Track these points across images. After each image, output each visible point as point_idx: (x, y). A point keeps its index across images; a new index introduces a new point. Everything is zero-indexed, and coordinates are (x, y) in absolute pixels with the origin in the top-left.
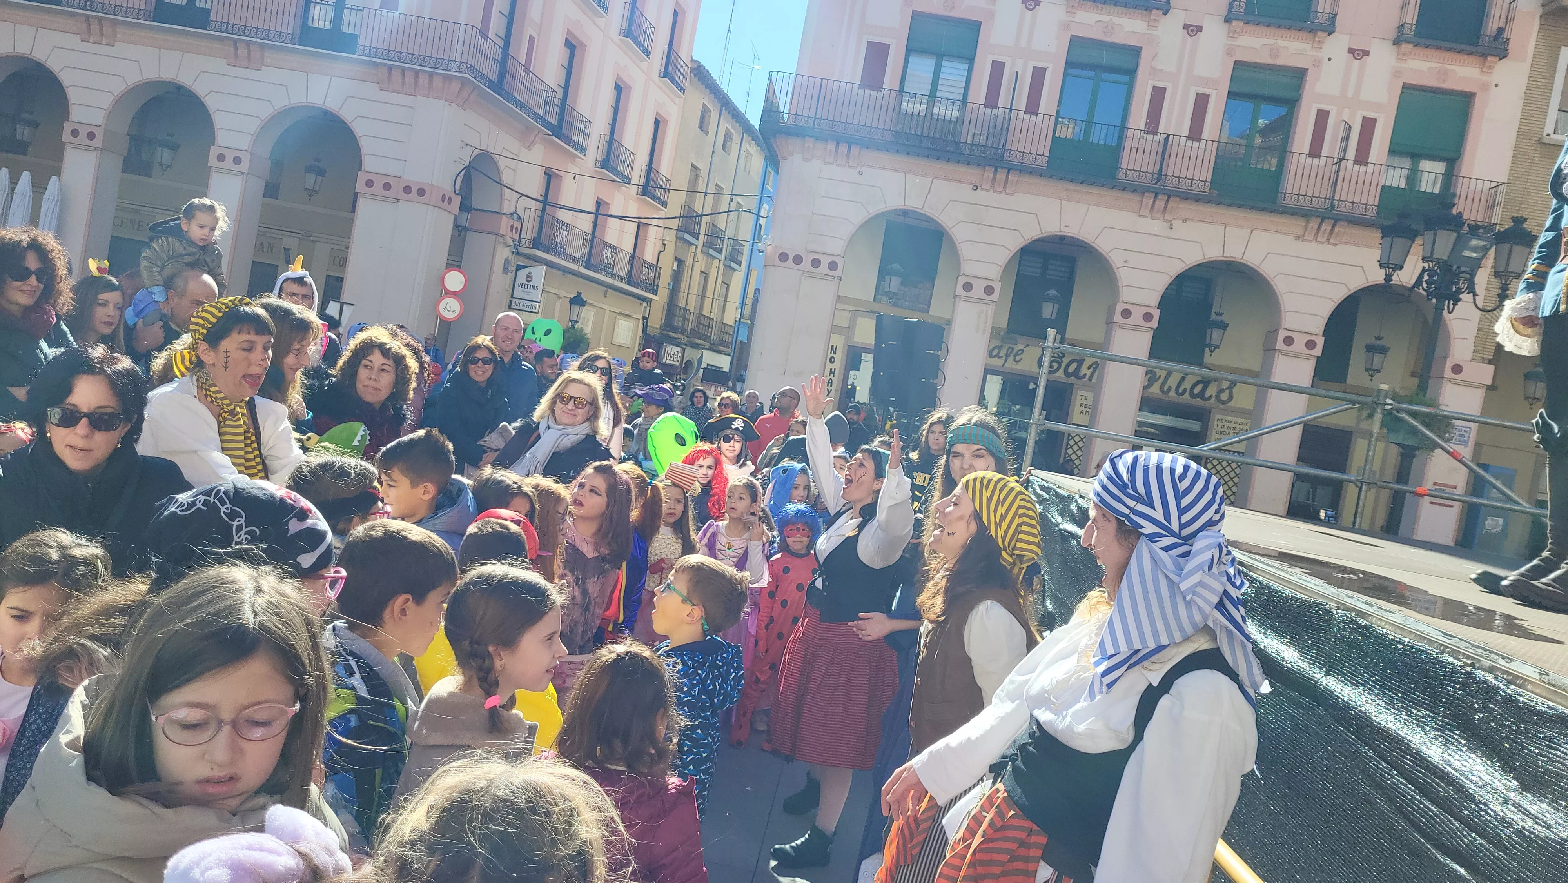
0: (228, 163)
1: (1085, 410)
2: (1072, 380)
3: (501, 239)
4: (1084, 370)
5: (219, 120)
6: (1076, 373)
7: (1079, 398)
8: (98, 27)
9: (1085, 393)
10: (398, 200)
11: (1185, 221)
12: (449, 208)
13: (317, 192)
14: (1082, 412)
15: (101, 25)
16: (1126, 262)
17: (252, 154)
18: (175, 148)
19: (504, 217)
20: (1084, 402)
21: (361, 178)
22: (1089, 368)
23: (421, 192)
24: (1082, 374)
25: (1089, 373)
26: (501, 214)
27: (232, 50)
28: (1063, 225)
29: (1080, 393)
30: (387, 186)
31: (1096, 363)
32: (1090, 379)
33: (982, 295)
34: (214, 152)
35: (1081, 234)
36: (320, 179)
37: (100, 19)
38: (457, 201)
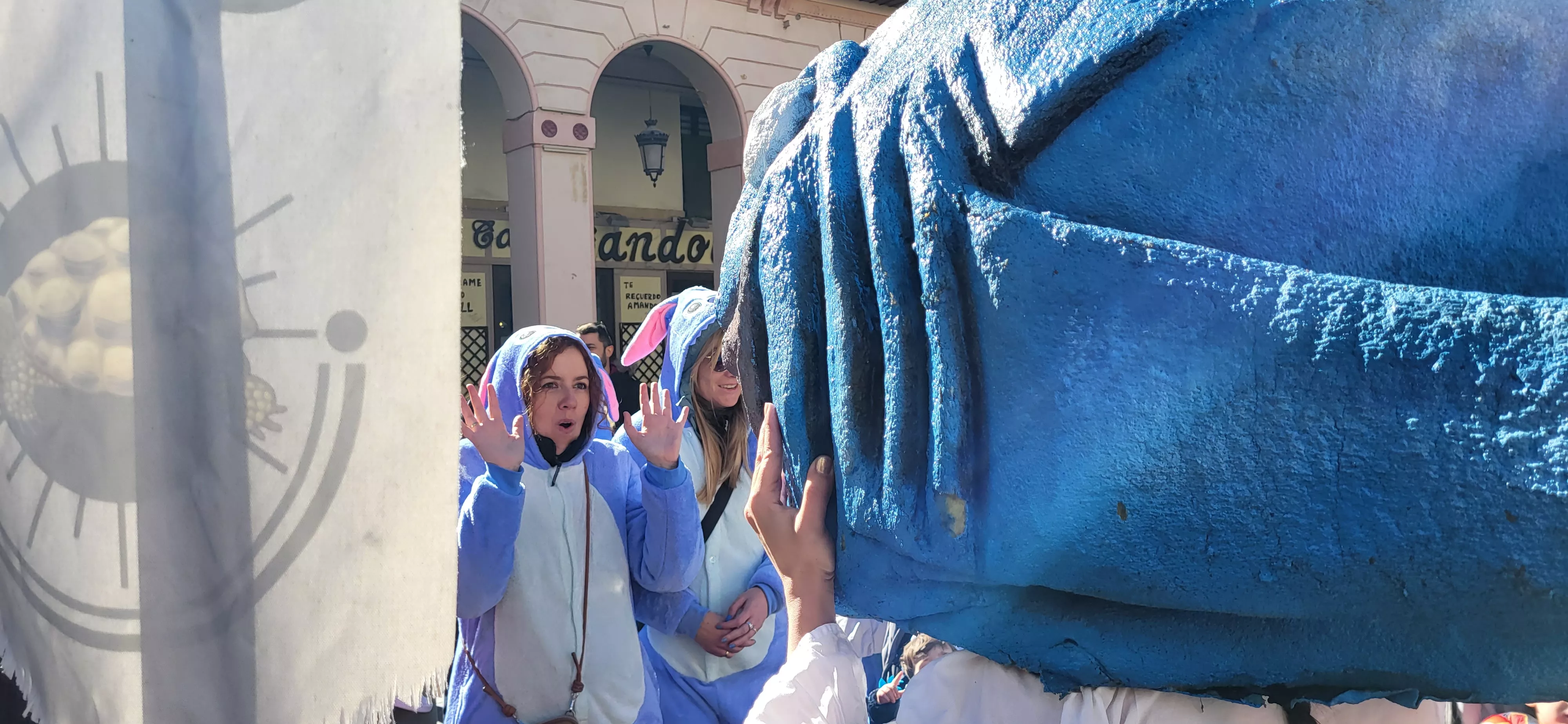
1: (633, 301)
2: (611, 263)
4: (623, 248)
6: (614, 254)
7: (623, 286)
9: (628, 279)
11: (798, 17)
14: (630, 306)
16: (743, 77)
20: (630, 291)
22: (628, 243)
24: (621, 253)
25: (629, 250)
28: (660, 25)
29: (623, 279)
31: (635, 235)
32: (632, 258)
33: (572, 140)
35: (684, 38)
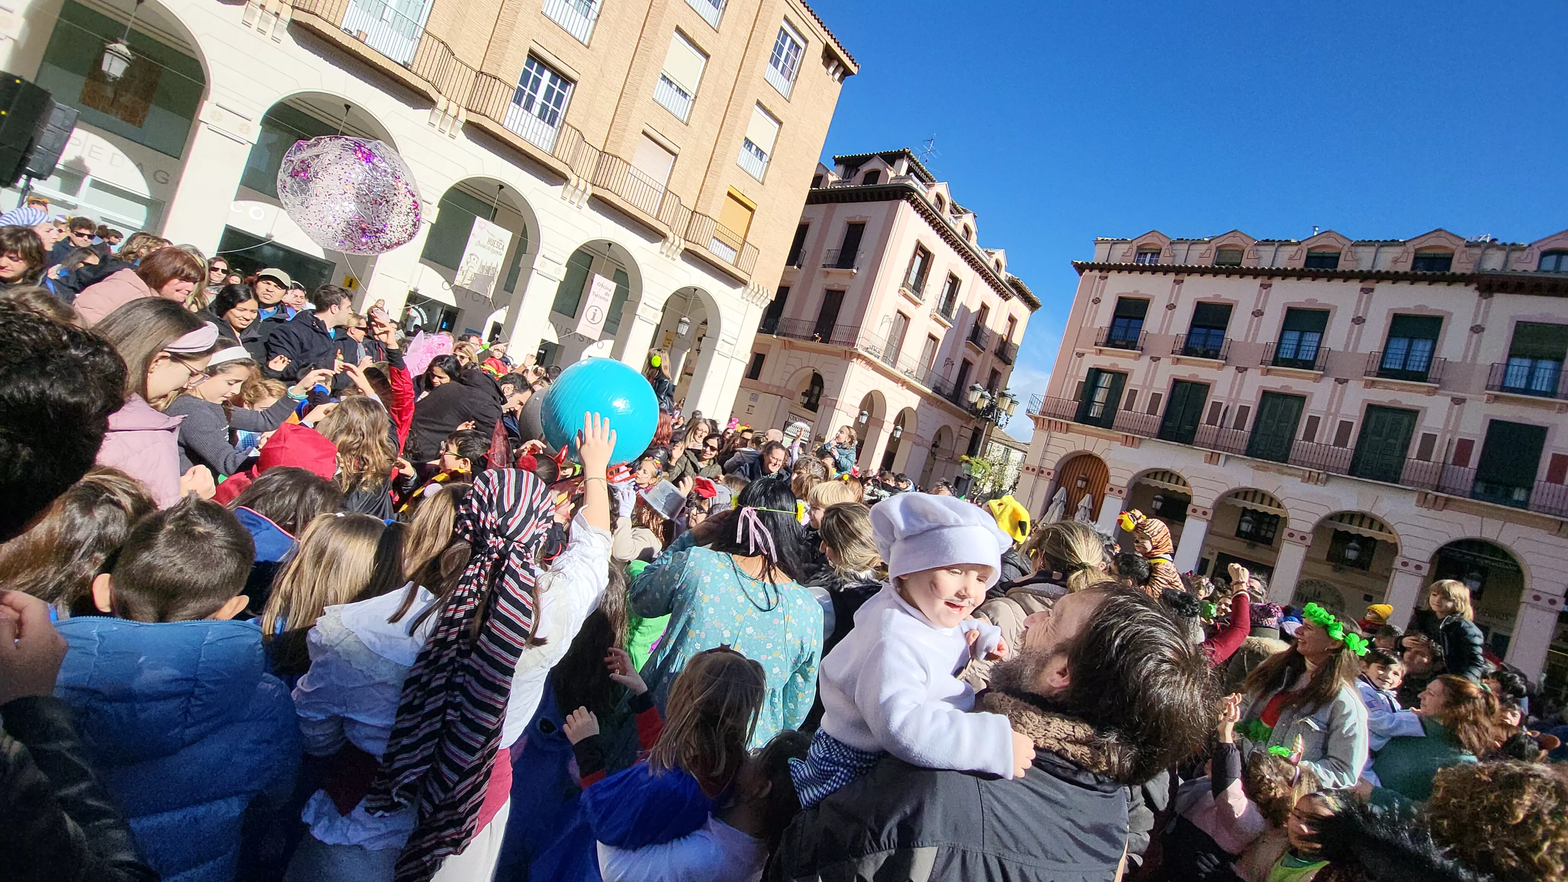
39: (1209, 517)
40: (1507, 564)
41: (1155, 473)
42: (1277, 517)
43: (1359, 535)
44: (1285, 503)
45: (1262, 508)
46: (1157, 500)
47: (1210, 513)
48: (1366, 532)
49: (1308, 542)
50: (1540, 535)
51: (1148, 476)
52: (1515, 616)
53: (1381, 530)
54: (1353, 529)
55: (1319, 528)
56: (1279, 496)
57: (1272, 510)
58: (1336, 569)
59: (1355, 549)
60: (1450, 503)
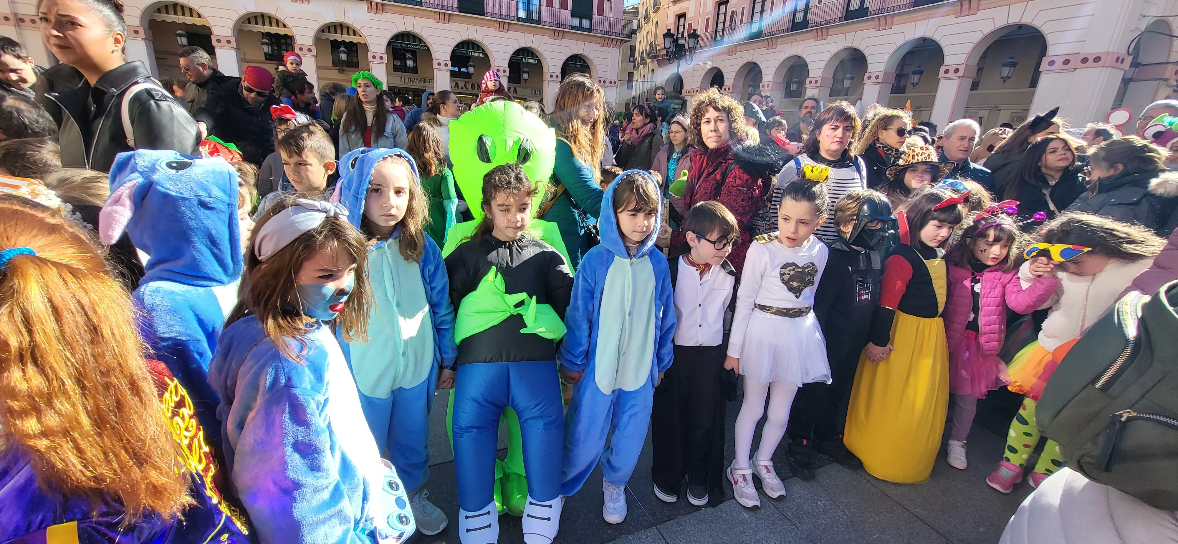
0: (951, 73)
3: (1165, 83)
5: (946, 51)
8: (884, 22)
10: (1075, 69)
12: (1122, 66)
13: (1010, 78)
15: (886, 20)
17: (966, 65)
18: (921, 73)
19: (1170, 65)
21: (1045, 61)
23: (1097, 59)
26: (1167, 63)
27: (959, 7)
30: (1067, 62)
34: (943, 69)
36: (1013, 68)
37: (885, 17)
38: (1129, 60)
39: (234, 44)
40: (422, 46)
41: (166, 8)
42: (286, 36)
43: (344, 41)
44: (287, 22)
45: (273, 30)
46: (181, 35)
47: (233, 40)
48: (347, 38)
49: (314, 52)
50: (431, 23)
51: (159, 11)
52: (432, 79)
53: (355, 35)
54: (339, 37)
55: (318, 40)
56: (281, 16)
57: (281, 31)
58: (342, 71)
59: (344, 52)
60: (385, 7)
